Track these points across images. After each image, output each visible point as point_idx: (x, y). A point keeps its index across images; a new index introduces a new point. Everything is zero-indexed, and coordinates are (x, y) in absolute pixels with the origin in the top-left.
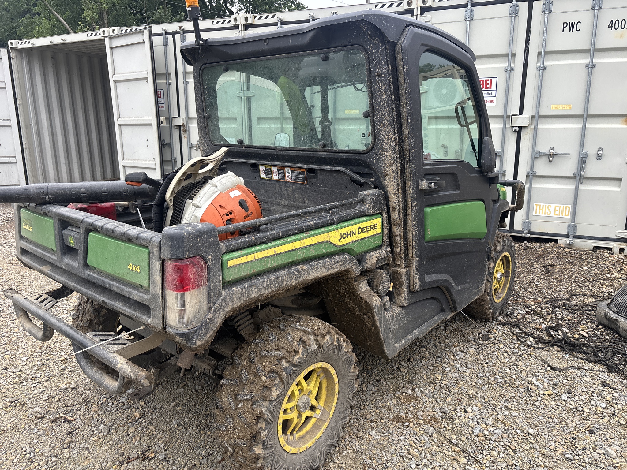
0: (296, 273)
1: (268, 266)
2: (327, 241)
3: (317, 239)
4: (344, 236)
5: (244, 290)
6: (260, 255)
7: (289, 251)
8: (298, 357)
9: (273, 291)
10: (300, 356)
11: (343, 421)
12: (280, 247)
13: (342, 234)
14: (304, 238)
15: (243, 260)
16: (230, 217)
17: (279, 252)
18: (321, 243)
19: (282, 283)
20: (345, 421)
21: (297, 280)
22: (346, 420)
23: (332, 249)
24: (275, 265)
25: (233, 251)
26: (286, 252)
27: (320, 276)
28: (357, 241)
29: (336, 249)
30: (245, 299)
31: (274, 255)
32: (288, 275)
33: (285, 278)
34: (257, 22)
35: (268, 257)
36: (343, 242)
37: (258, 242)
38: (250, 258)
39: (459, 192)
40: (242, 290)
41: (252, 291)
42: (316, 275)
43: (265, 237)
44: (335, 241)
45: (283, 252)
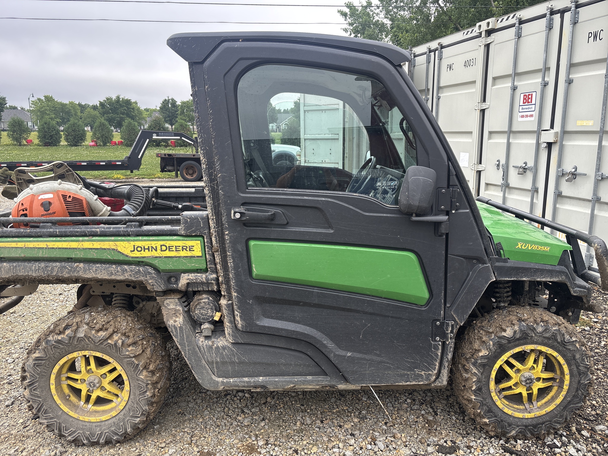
0: (69, 268)
1: (38, 255)
2: (114, 249)
3: (100, 244)
4: (139, 249)
5: (12, 267)
6: (31, 245)
7: (63, 248)
8: (62, 336)
9: (41, 275)
10: (65, 336)
11: (133, 419)
12: (54, 243)
13: (136, 247)
14: (83, 241)
15: (14, 245)
16: (25, 212)
17: (51, 247)
18: (105, 249)
19: (52, 273)
20: (135, 421)
21: (69, 274)
22: (135, 419)
23: (121, 258)
24: (46, 256)
25: (6, 237)
26: (59, 248)
27: (100, 278)
28: (160, 257)
29: (127, 259)
30: (12, 274)
31: (46, 248)
32: (59, 268)
33: (56, 269)
34: (499, 25)
35: (39, 248)
36: (136, 254)
37: (33, 234)
38: (20, 245)
39: (332, 231)
40: (10, 267)
41: (20, 270)
42: (94, 276)
43: (40, 232)
44: (127, 252)
45: (56, 248)
